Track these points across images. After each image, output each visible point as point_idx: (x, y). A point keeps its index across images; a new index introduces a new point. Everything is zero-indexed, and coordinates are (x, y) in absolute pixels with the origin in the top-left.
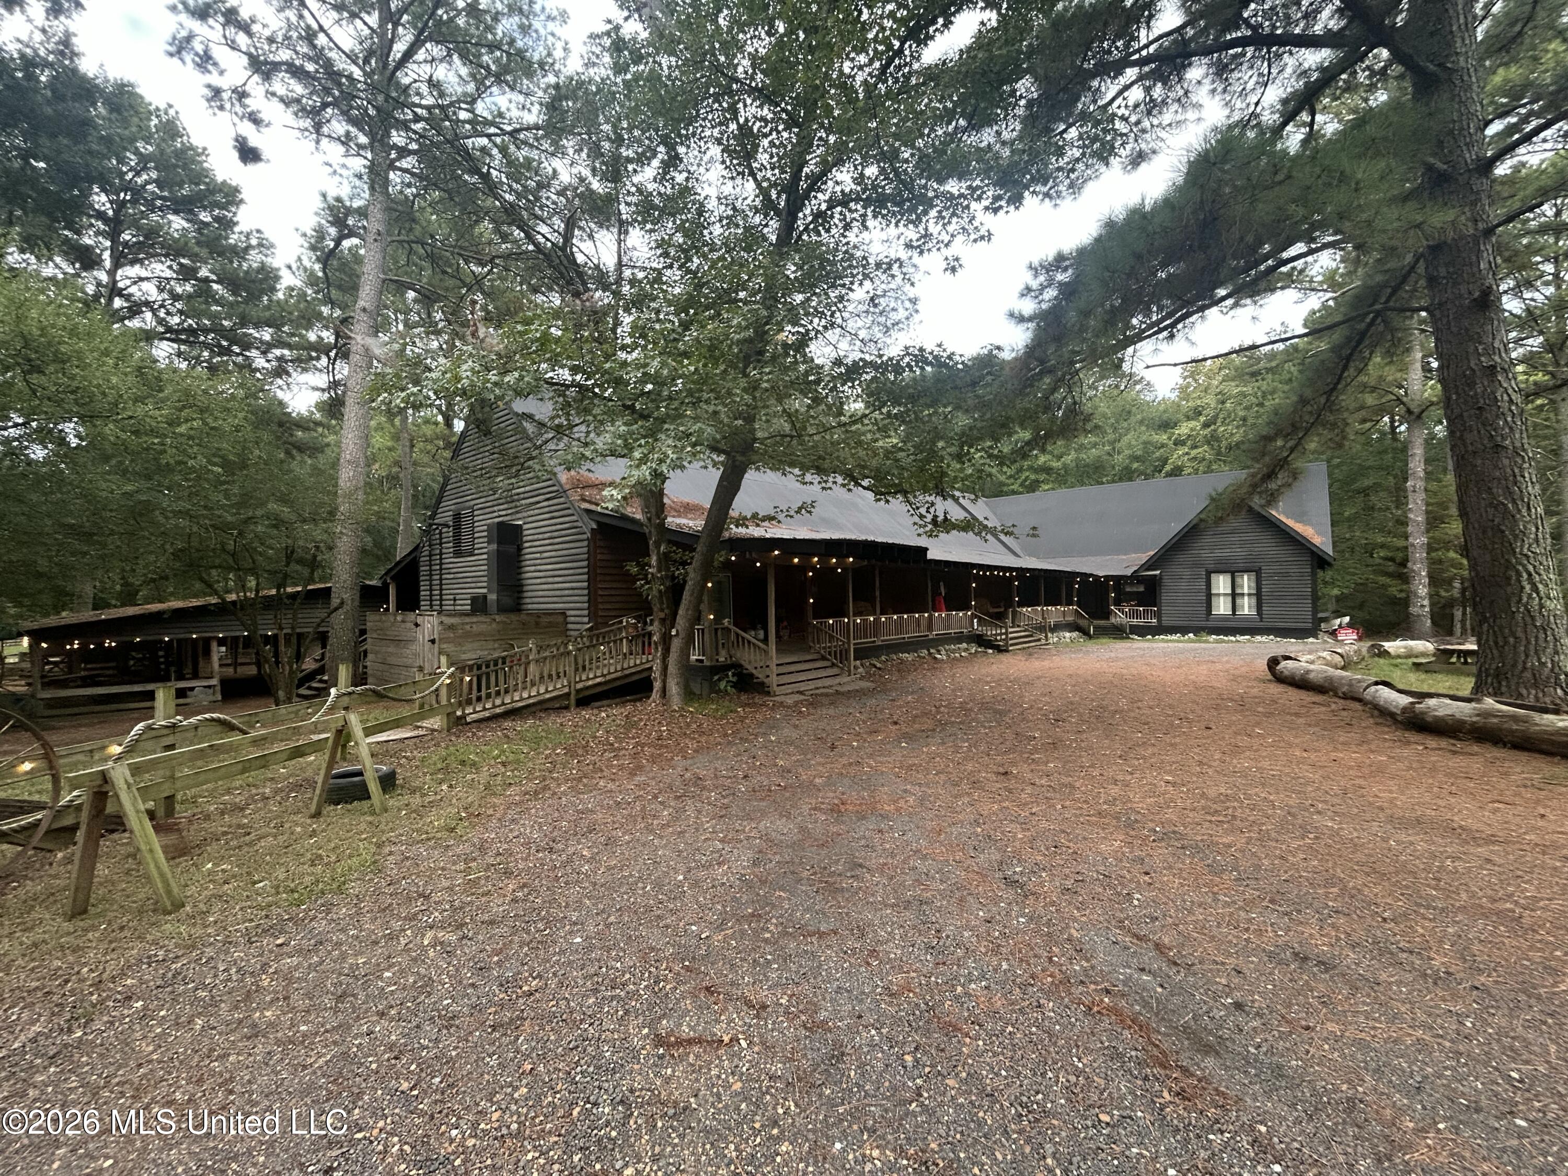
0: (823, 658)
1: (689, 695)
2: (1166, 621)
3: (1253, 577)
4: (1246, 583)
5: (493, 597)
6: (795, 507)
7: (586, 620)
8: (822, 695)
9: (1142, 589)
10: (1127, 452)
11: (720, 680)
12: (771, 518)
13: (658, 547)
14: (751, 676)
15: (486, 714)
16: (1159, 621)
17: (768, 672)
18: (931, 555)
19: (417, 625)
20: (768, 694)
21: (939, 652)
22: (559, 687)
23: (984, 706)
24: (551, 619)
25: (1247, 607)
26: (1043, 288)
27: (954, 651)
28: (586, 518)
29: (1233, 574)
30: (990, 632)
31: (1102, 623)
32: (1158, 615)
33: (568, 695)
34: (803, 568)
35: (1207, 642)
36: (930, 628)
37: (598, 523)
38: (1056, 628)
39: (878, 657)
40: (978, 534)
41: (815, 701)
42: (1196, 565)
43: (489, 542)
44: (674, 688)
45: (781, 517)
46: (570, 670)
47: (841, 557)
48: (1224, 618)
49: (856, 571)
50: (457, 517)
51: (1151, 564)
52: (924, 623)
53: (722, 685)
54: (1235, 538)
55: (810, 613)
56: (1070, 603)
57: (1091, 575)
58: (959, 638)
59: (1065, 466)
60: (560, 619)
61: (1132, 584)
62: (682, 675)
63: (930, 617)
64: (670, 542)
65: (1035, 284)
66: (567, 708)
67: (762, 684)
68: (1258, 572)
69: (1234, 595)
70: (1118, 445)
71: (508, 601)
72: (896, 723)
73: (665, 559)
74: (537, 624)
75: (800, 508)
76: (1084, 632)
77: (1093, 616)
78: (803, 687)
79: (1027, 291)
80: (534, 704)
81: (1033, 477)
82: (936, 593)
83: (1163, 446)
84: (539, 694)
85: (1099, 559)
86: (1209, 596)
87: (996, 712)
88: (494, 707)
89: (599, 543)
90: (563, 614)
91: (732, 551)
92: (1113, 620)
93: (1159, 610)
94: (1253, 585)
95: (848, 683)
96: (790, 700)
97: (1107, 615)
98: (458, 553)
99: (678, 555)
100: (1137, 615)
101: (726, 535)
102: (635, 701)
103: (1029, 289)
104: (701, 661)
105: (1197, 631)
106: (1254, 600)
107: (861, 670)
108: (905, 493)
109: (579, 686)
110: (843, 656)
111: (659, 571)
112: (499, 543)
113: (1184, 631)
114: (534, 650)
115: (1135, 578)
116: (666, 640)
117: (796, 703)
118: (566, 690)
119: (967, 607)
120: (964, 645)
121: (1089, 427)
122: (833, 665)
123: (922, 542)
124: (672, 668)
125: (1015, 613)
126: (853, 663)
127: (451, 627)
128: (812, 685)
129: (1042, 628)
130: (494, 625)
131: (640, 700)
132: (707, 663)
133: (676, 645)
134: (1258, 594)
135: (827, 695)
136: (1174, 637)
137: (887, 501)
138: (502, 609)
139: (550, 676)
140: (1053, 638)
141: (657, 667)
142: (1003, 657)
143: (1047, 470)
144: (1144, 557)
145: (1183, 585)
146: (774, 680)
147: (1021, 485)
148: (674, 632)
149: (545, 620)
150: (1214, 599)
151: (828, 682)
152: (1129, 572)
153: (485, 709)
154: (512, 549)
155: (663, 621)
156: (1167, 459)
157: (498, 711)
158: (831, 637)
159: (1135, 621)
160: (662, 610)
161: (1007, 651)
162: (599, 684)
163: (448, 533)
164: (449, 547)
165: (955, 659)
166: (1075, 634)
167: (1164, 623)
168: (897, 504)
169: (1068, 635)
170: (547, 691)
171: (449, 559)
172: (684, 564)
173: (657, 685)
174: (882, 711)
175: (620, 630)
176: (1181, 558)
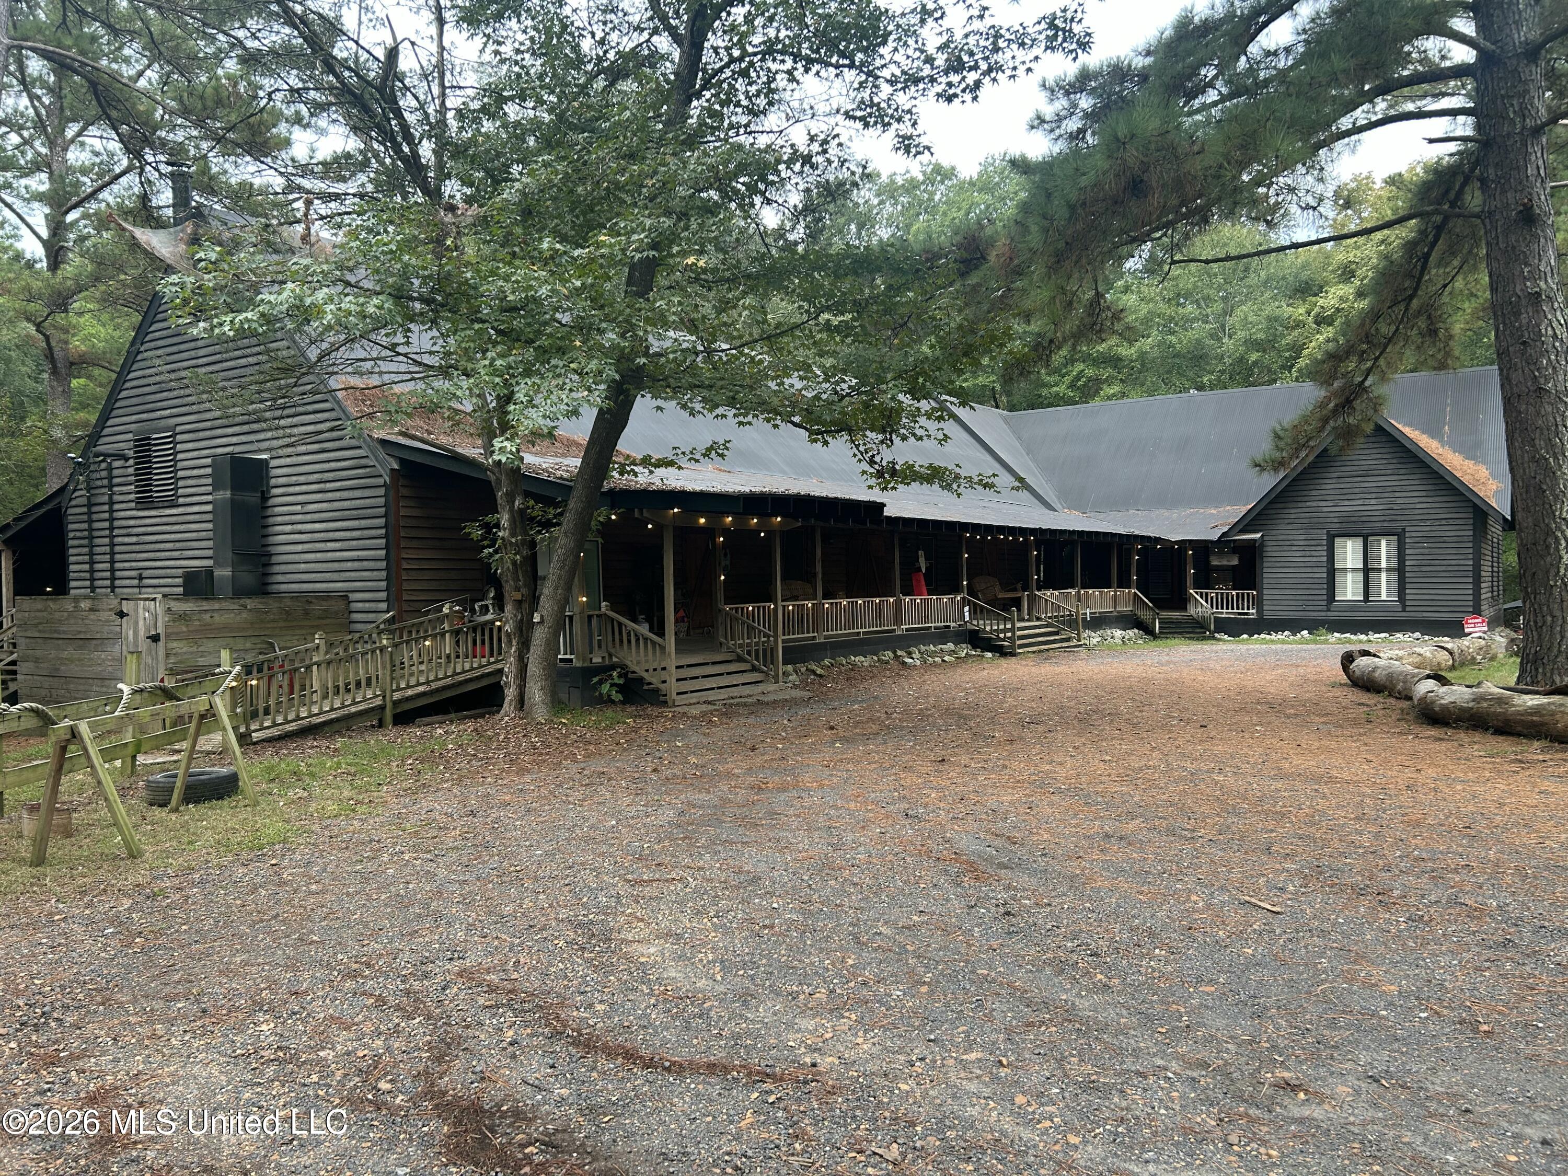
0: (740, 659)
1: (557, 704)
2: (1270, 612)
3: (1394, 544)
4: (1385, 552)
5: (224, 572)
6: (702, 448)
7: (384, 606)
8: (738, 704)
9: (1235, 562)
10: (1241, 334)
11: (601, 682)
12: (670, 464)
13: (511, 501)
14: (641, 680)
15: (275, 732)
16: (1260, 611)
17: (664, 675)
18: (887, 512)
19: (122, 614)
20: (665, 703)
21: (910, 655)
22: (369, 697)
23: (948, 712)
24: (325, 605)
25: (1385, 588)
26: (1059, 119)
27: (933, 654)
28: (382, 454)
29: (1367, 537)
30: (989, 626)
31: (1175, 615)
32: (1258, 602)
33: (382, 708)
34: (708, 532)
35: (1326, 642)
36: (898, 620)
37: (402, 461)
38: (1098, 622)
39: (818, 660)
40: (948, 487)
41: (729, 711)
42: (1314, 525)
43: (216, 486)
44: (536, 694)
45: (683, 462)
46: (384, 674)
47: (764, 515)
48: (1352, 606)
49: (787, 536)
50: (143, 445)
51: (1248, 523)
52: (887, 612)
53: (605, 688)
54: (1370, 483)
55: (721, 595)
56: (1124, 583)
57: (1158, 540)
58: (943, 635)
59: (1142, 355)
60: (340, 605)
61: (1221, 553)
62: (548, 677)
63: (898, 603)
64: (527, 494)
65: (1049, 111)
66: (381, 724)
67: (657, 691)
68: (1401, 536)
69: (1368, 571)
70: (1230, 321)
71: (248, 579)
72: (832, 728)
73: (522, 520)
74: (307, 613)
75: (709, 450)
76: (1146, 629)
77: (1161, 604)
78: (711, 696)
79: (1039, 121)
80: (337, 720)
81: (1090, 372)
82: (910, 566)
83: (1299, 325)
84: (343, 706)
85: (1175, 514)
86: (1332, 572)
87: (961, 716)
88: (287, 722)
89: (404, 491)
90: (344, 597)
91: (613, 507)
92: (1192, 611)
93: (1260, 594)
94: (1394, 553)
95: (771, 690)
96: (695, 711)
97: (1182, 602)
98: (145, 502)
99: (537, 510)
100: (1227, 602)
101: (606, 486)
102: (476, 717)
103: (1041, 120)
104: (570, 660)
105: (1313, 626)
106: (1395, 576)
107: (793, 677)
108: (850, 431)
109: (397, 696)
110: (768, 655)
111: (513, 534)
112: (233, 489)
113: (1293, 626)
114: (323, 648)
115: (1223, 543)
116: (524, 630)
117: (704, 714)
118: (378, 702)
119: (956, 589)
120: (950, 646)
121: (1118, 327)
122: (754, 669)
123: (875, 496)
124: (534, 669)
125: (1033, 599)
126: (781, 669)
127: (183, 617)
128: (724, 694)
129: (1072, 622)
130: (245, 615)
131: (482, 716)
132: (577, 663)
133: (539, 636)
134: (1400, 570)
135: (745, 705)
136: (1280, 636)
137: (826, 443)
138: (240, 592)
139: (358, 684)
140: (1094, 638)
141: (509, 666)
142: (1004, 663)
143: (1115, 361)
144: (1236, 511)
145: (1295, 556)
146: (673, 687)
147: (1072, 386)
148: (537, 618)
149: (317, 607)
150: (1338, 577)
151: (747, 690)
152: (1215, 535)
153: (275, 725)
154: (252, 498)
155: (519, 603)
156: (1302, 347)
157: (290, 727)
158: (751, 629)
159: (1224, 613)
160: (517, 589)
161: (1013, 654)
162: (423, 694)
163: (126, 471)
164: (127, 492)
165: (935, 665)
166: (1132, 633)
167: (1267, 615)
168: (840, 445)
169: (1118, 633)
170: (354, 703)
171: (126, 512)
172: (547, 525)
173: (510, 693)
174: (817, 718)
175: (441, 620)
176: (1292, 513)
